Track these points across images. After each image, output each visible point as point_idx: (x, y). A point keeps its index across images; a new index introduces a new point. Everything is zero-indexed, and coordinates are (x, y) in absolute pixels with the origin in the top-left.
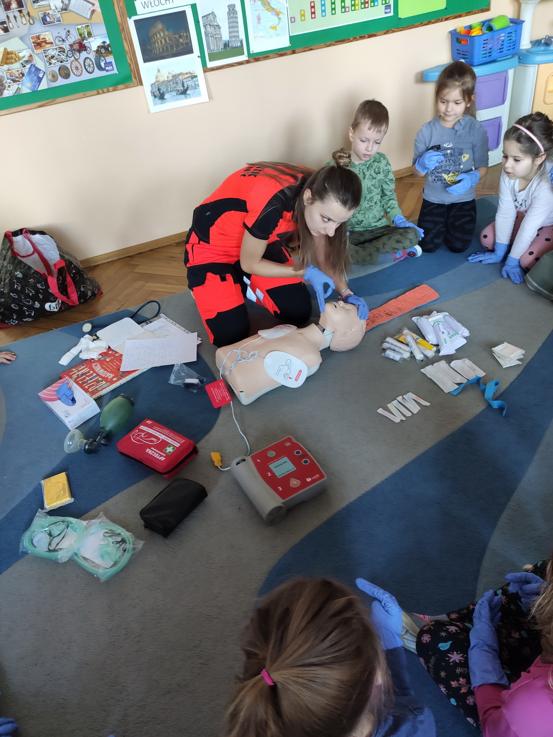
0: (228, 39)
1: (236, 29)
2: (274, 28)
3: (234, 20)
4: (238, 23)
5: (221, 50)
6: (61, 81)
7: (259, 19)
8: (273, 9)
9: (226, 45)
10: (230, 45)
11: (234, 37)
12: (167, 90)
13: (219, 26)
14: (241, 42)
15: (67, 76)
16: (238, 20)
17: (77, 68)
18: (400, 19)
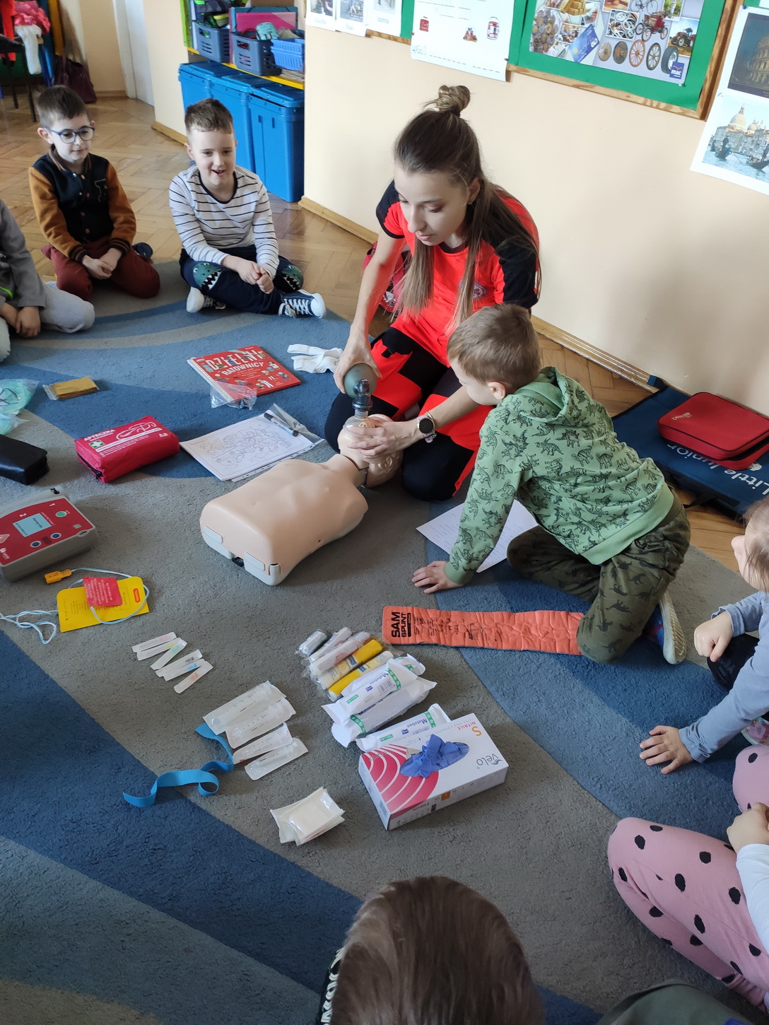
6: (611, 64)
12: (737, 148)
15: (620, 59)
17: (637, 54)
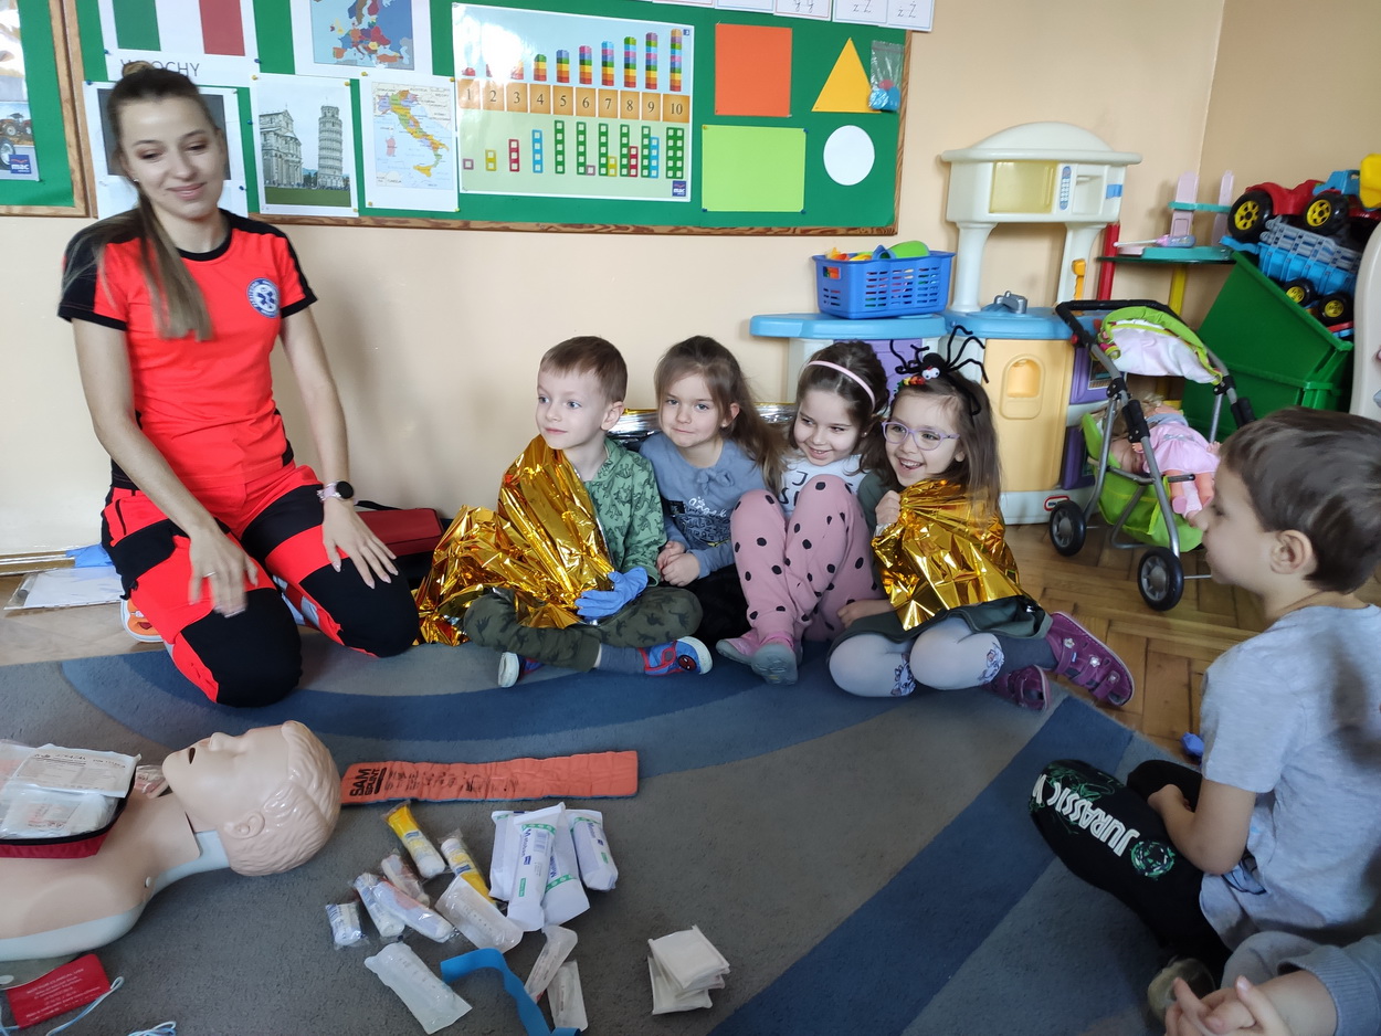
0: (317, 169)
1: (337, 154)
2: (426, 170)
3: (334, 136)
4: (341, 143)
5: (296, 187)
7: (391, 146)
8: (425, 135)
9: (310, 179)
10: (319, 180)
11: (331, 167)
13: (296, 139)
14: (346, 180)
16: (343, 138)
18: (705, 211)
